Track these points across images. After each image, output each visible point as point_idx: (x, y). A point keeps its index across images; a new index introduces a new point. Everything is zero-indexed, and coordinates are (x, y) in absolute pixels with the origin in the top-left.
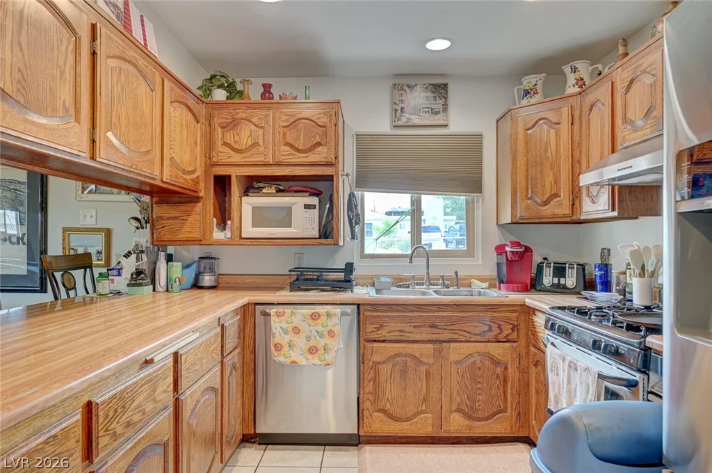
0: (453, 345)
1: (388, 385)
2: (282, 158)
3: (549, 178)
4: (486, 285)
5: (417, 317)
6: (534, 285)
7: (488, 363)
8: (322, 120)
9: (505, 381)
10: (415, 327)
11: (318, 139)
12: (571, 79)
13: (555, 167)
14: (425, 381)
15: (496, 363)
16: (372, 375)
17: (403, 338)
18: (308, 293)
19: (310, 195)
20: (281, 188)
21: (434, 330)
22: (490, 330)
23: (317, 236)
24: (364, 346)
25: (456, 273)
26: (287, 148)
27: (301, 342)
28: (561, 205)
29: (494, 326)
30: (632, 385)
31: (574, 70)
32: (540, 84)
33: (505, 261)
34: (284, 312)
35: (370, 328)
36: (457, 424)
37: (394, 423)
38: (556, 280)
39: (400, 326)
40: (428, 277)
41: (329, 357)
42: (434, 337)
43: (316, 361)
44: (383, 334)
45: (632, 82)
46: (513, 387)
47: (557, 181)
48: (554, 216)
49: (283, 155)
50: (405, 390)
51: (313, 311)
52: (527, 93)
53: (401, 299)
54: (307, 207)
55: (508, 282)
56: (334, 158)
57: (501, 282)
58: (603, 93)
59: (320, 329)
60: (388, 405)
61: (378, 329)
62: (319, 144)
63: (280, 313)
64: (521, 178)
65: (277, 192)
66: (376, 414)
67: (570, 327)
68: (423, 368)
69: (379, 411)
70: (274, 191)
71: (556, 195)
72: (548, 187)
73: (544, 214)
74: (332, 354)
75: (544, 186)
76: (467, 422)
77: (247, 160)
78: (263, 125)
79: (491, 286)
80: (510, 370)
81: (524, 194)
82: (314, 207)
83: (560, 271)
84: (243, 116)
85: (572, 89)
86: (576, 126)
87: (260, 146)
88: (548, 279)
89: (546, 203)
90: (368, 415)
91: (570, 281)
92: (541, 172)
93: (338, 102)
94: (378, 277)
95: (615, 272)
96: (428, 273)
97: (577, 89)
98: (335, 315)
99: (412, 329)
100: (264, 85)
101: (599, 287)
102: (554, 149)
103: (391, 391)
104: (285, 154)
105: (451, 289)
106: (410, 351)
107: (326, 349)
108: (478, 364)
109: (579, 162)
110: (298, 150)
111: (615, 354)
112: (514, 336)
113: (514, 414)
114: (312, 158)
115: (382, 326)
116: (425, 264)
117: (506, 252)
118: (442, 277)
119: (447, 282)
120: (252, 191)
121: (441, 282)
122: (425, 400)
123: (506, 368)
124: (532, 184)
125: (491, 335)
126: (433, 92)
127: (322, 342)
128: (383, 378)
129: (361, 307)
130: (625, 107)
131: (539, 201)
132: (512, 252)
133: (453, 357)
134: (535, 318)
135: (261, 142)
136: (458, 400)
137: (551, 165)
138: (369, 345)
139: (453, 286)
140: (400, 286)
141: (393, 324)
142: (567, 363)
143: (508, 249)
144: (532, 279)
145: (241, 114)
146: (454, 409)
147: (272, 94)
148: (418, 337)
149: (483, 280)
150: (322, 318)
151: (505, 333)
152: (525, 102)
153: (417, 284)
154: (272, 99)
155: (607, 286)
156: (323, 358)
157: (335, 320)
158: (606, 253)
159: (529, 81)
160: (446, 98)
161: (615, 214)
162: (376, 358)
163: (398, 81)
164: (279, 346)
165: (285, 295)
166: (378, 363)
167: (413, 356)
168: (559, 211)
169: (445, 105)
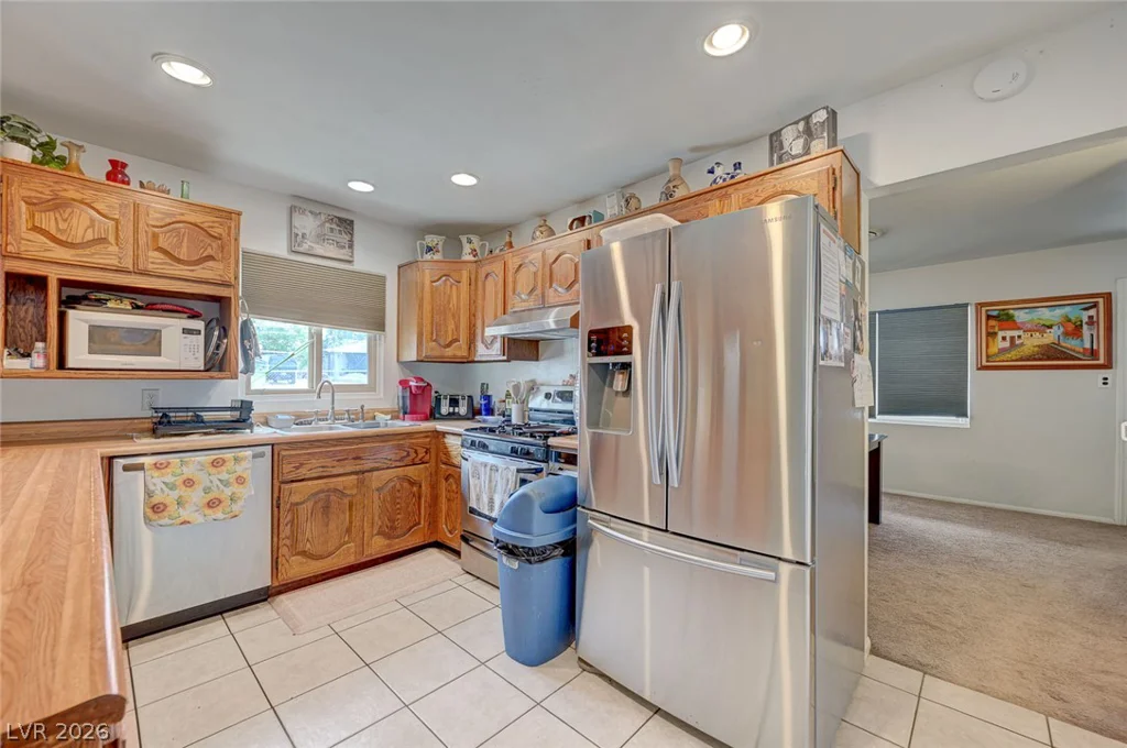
0: (375, 473)
1: (309, 524)
2: (150, 267)
3: (451, 326)
4: (389, 417)
5: (340, 451)
6: (433, 415)
7: (406, 485)
8: (216, 230)
9: (420, 498)
10: (338, 461)
11: (209, 251)
12: (467, 248)
13: (456, 316)
14: (348, 514)
15: (412, 483)
16: (289, 518)
17: (325, 474)
18: (188, 438)
19: (189, 317)
20: (140, 304)
21: (358, 462)
22: (408, 455)
23: (202, 368)
24: (280, 487)
25: (362, 407)
26: (156, 254)
27: (196, 496)
28: (460, 348)
29: (412, 451)
30: (538, 471)
31: (470, 242)
32: (441, 243)
33: (408, 394)
34: (169, 463)
35: (287, 468)
36: (378, 546)
37: (314, 562)
38: (451, 410)
39: (322, 462)
40: (333, 412)
41: (236, 508)
42: (358, 468)
43: (220, 515)
44: (303, 472)
45: (520, 266)
46: (425, 501)
47: (457, 328)
48: (455, 356)
49: (152, 263)
50: (327, 525)
51: (215, 457)
52: (430, 249)
53: (323, 435)
54: (187, 331)
55: (411, 413)
56: (233, 278)
57: (405, 413)
58: (497, 268)
59: (225, 476)
60: (308, 545)
61: (297, 468)
62: (210, 258)
63: (161, 464)
64: (427, 322)
65: (133, 308)
66: (293, 558)
67: (486, 442)
68: (346, 501)
69: (298, 554)
70: (130, 308)
71: (457, 340)
72: (450, 333)
73: (446, 354)
74: (241, 503)
75: (446, 331)
76: (387, 542)
77: (84, 259)
78: (116, 217)
79: (395, 417)
80: (423, 488)
81: (429, 336)
82: (199, 332)
83: (454, 402)
84: (78, 196)
85: (467, 257)
86: (473, 287)
87: (109, 243)
88: (445, 409)
89: (449, 345)
90: (284, 561)
91: (462, 409)
92: (444, 319)
93: (239, 214)
94: (274, 414)
95: (495, 400)
96: (333, 408)
97: (471, 258)
98: (245, 458)
99: (335, 463)
100: (114, 163)
101: (483, 413)
102: (455, 302)
103: (311, 530)
104: (154, 260)
105: (356, 423)
106: (332, 486)
107: (233, 499)
108: (398, 486)
109: (474, 316)
110: (179, 261)
111: (527, 455)
112: (427, 457)
113: (427, 524)
114: (200, 272)
115: (302, 464)
116: (330, 399)
117: (410, 387)
118: (348, 411)
119: (352, 417)
120: (86, 302)
121: (346, 416)
122: (348, 531)
123: (420, 487)
124: (437, 328)
125: (408, 460)
126: (338, 225)
127: (228, 492)
128: (303, 517)
129: (275, 447)
130: (515, 282)
131: (442, 344)
132: (417, 387)
133: (375, 485)
134: (446, 440)
135: (112, 239)
136: (380, 523)
137: (453, 315)
138: (287, 486)
139: (357, 420)
140: (301, 423)
141: (314, 461)
142: (488, 468)
143: (413, 384)
144: (431, 410)
145: (71, 192)
146: (375, 532)
147: (126, 175)
148: (341, 471)
149: (386, 413)
150: (227, 464)
151: (420, 456)
152: (428, 257)
153: (320, 420)
154: (128, 184)
155: (490, 411)
156: (229, 510)
157: (244, 464)
158: (484, 387)
159: (431, 240)
160: (352, 235)
161: (505, 358)
162: (295, 499)
163: (297, 204)
164: (161, 506)
165: (147, 443)
166: (297, 504)
167: (336, 490)
168: (459, 353)
169: (351, 241)
